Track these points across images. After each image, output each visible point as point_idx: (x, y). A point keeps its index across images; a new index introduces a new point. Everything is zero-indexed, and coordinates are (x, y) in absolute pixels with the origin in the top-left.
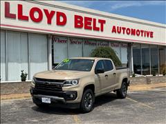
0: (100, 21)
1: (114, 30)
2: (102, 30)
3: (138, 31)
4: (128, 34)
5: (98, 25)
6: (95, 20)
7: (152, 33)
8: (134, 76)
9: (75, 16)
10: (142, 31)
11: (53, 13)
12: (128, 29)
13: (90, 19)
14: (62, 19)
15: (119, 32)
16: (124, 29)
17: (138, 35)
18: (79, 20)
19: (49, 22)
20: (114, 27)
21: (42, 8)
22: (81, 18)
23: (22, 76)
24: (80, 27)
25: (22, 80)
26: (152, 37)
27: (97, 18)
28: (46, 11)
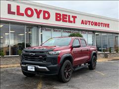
0: (73, 17)
1: (82, 22)
2: (74, 22)
3: (99, 23)
4: (92, 25)
5: (72, 19)
6: (69, 16)
7: (108, 25)
10: (102, 24)
11: (41, 11)
12: (92, 22)
13: (66, 15)
14: (47, 15)
15: (86, 24)
16: (89, 22)
17: (99, 26)
18: (58, 16)
21: (33, 8)
22: (60, 14)
24: (60, 20)
26: (108, 27)
27: (71, 15)
28: (36, 10)
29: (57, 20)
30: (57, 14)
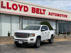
0: (43, 10)
1: (49, 14)
2: (44, 14)
3: (60, 14)
4: (56, 16)
5: (42, 12)
6: (41, 9)
7: (67, 16)
8: (59, 35)
9: (32, 8)
10: (62, 15)
11: (22, 6)
12: (56, 14)
13: (39, 9)
14: (26, 9)
15: (52, 15)
16: (54, 13)
17: (60, 16)
18: (34, 9)
19: (21, 10)
20: (50, 13)
21: (17, 4)
22: (35, 8)
23: (8, 34)
24: (34, 12)
25: (8, 36)
26: (67, 17)
27: (42, 9)
28: (19, 5)
29: (33, 12)
30: (33, 8)
